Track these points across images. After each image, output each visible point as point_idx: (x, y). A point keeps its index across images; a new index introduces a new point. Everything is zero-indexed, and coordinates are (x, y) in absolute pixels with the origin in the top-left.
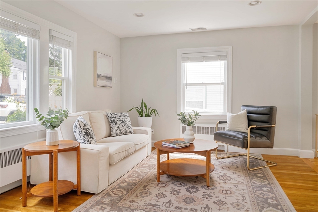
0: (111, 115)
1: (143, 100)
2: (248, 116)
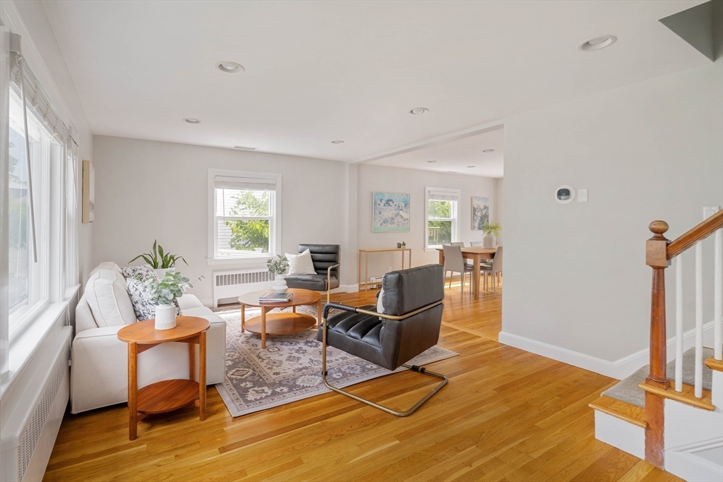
0: (134, 270)
1: (155, 242)
2: (312, 256)
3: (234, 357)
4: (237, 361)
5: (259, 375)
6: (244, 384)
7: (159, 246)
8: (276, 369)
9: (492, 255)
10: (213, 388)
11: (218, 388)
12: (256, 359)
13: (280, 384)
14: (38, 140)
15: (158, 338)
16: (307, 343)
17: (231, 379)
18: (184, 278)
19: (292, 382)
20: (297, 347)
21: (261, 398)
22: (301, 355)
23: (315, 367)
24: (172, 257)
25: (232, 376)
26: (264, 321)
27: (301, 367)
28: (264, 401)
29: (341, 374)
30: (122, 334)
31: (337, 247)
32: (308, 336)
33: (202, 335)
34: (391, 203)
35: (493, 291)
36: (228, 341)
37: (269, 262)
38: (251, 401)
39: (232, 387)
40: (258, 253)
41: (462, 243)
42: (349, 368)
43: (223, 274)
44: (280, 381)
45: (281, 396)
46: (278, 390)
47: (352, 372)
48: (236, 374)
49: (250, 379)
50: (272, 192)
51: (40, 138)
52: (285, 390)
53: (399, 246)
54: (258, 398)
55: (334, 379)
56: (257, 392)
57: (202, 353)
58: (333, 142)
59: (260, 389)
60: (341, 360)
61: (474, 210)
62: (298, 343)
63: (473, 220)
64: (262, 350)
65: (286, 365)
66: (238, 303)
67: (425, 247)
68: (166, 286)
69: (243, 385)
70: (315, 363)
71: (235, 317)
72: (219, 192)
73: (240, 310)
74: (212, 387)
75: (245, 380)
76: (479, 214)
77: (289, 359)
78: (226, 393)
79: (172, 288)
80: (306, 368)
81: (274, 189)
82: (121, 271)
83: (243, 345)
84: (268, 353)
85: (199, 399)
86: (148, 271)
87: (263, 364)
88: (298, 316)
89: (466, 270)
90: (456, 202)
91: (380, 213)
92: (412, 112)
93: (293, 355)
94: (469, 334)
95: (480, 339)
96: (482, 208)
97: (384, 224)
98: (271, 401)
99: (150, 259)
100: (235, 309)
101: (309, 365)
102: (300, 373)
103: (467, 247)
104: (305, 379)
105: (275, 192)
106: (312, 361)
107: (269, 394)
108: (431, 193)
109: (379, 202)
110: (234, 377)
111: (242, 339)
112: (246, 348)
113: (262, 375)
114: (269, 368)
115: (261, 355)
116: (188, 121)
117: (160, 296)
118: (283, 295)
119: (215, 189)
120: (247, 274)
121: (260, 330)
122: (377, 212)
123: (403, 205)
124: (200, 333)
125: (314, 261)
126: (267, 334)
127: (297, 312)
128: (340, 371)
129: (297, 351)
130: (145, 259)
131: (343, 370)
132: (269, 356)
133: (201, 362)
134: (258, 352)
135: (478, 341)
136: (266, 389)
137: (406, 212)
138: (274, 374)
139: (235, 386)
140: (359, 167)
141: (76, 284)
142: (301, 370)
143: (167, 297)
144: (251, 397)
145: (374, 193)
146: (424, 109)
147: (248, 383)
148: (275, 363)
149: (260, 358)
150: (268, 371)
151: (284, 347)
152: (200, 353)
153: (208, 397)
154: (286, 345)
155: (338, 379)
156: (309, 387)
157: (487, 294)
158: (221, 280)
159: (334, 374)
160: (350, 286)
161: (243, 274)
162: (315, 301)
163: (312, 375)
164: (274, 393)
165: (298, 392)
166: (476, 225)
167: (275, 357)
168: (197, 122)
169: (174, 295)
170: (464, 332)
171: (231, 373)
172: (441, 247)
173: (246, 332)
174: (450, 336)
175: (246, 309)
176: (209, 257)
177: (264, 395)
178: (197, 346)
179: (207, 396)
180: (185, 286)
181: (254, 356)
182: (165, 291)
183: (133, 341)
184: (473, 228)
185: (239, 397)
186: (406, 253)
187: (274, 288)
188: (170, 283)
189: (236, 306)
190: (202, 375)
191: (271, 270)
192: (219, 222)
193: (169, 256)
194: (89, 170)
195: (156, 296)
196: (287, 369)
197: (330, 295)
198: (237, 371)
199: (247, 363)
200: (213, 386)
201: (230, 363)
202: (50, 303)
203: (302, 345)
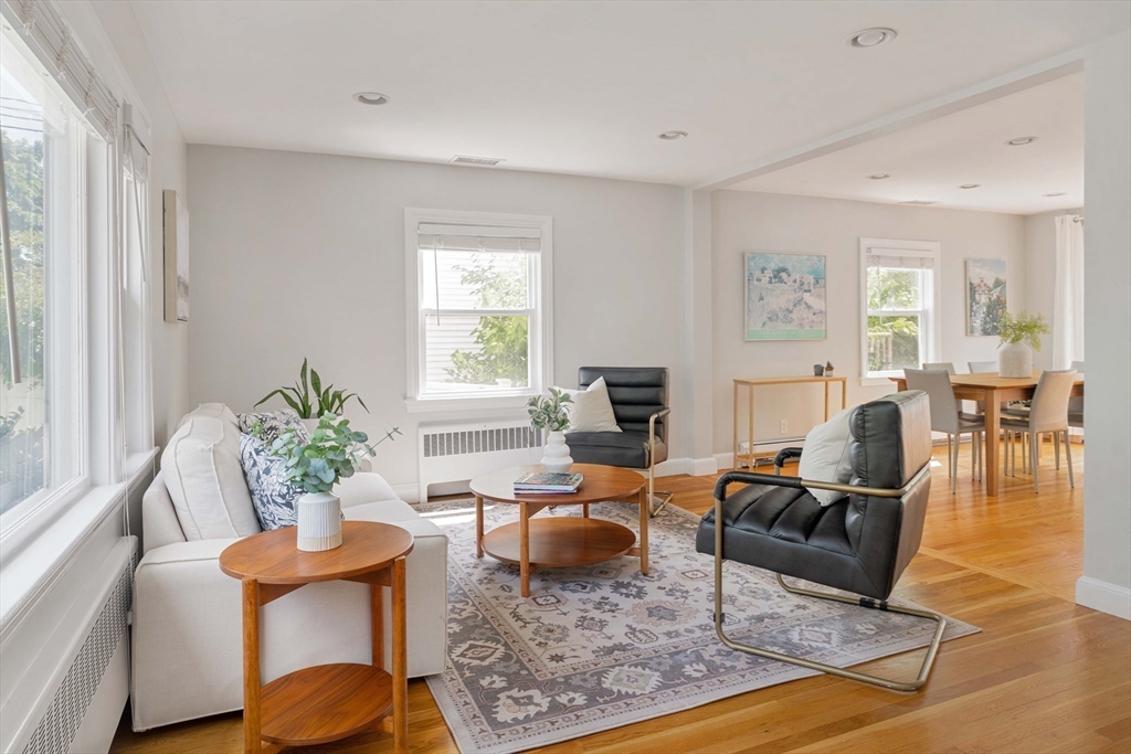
3: (464, 614)
4: (470, 622)
5: (518, 661)
6: (488, 679)
7: (313, 372)
8: (555, 648)
9: (1029, 392)
10: (421, 685)
11: (432, 685)
12: (511, 621)
13: (567, 684)
14: (62, 131)
15: (303, 570)
16: (617, 587)
17: (459, 667)
18: (358, 435)
19: (592, 683)
20: (596, 596)
21: (527, 719)
22: (607, 617)
23: (642, 646)
24: (337, 395)
25: (462, 660)
26: (526, 536)
27: (609, 644)
28: (533, 724)
29: (702, 667)
30: (229, 560)
31: (662, 372)
32: (619, 570)
33: (397, 566)
34: (784, 275)
35: (1027, 477)
36: (451, 577)
37: (532, 404)
38: (505, 725)
39: (463, 687)
40: (504, 388)
41: (950, 365)
42: (719, 652)
43: (438, 431)
44: (567, 678)
45: (572, 715)
46: (563, 699)
47: (728, 664)
48: (470, 653)
49: (500, 667)
50: (533, 255)
51: (67, 128)
52: (580, 700)
53: (819, 371)
54: (521, 716)
55: (689, 678)
56: (516, 701)
57: (398, 608)
58: (663, 136)
59: (523, 694)
60: (698, 633)
61: (972, 289)
62: (599, 586)
63: (970, 312)
64: (521, 600)
65: (576, 636)
66: (470, 495)
67: (860, 374)
68: (320, 451)
69: (485, 682)
70: (640, 636)
71: (463, 524)
72: (427, 257)
73: (474, 509)
74: (420, 681)
75: (488, 671)
76: (983, 299)
77: (583, 623)
78: (449, 700)
79: (331, 455)
80: (622, 648)
81: (537, 249)
82: (236, 420)
83: (482, 587)
84: (535, 607)
85: (391, 714)
86: (288, 423)
87: (527, 633)
88: (594, 525)
89: (962, 429)
90: (930, 273)
91: (762, 299)
92: (855, 40)
93: (590, 615)
94: (995, 580)
95: (1025, 594)
96: (991, 284)
97: (770, 324)
98: (549, 726)
99: (296, 400)
100: (464, 506)
101: (625, 641)
102: (609, 660)
103: (961, 373)
104: (623, 676)
105: (538, 255)
106: (633, 630)
107: (544, 709)
108: (874, 252)
109: (758, 274)
110: (466, 661)
111: (478, 573)
112: (486, 593)
113: (525, 660)
114: (540, 644)
115: (521, 611)
116: (362, 99)
117: (305, 475)
118: (563, 477)
119: (420, 251)
120: (484, 432)
121: (515, 554)
122: (755, 297)
123: (812, 281)
124: (393, 560)
125: (614, 402)
126: (532, 565)
127: (591, 516)
128: (699, 658)
129: (599, 606)
130: (287, 397)
131: (707, 657)
132: (538, 614)
133: (394, 629)
134: (513, 604)
135: (1020, 597)
136: (536, 694)
137: (819, 296)
138: (552, 658)
139: (470, 683)
140: (713, 196)
141: (150, 449)
142: (610, 651)
143: (321, 475)
144: (504, 713)
145: (747, 255)
146: (885, 32)
147: (495, 677)
148: (550, 631)
149: (518, 617)
150: (539, 651)
151: (568, 594)
152: (393, 609)
153: (413, 707)
154: (573, 591)
155: (697, 679)
156: (634, 696)
157: (1014, 485)
158: (433, 445)
159: (688, 666)
160: (696, 461)
161: (477, 433)
162: (634, 491)
163: (636, 666)
164: (555, 708)
165: (609, 707)
166: (978, 323)
167: (550, 618)
168: (381, 101)
169: (337, 471)
170: (980, 575)
171: (458, 651)
172: (901, 374)
173: (487, 557)
174: (947, 584)
175: (485, 508)
176: (408, 395)
177: (532, 710)
178: (387, 592)
179: (410, 705)
180: (358, 452)
181: (506, 614)
182: (317, 463)
183: (251, 576)
184: (970, 331)
185: (477, 712)
186: (835, 388)
187: (544, 461)
188: (328, 444)
189: (465, 500)
190: (397, 659)
191: (537, 423)
192: (428, 320)
193: (331, 393)
194: (175, 210)
195: (298, 473)
196: (581, 648)
197: (656, 479)
198: (471, 647)
199: (492, 629)
200: (422, 680)
201: (456, 628)
202: (92, 484)
203: (606, 591)
